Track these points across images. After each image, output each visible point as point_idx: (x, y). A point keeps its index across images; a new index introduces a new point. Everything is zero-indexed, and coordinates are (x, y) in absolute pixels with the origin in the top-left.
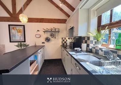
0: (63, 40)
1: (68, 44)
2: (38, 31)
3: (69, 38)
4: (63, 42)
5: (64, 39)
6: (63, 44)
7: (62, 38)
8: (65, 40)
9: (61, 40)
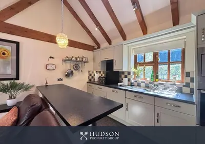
0: (90, 75)
1: (96, 80)
2: (51, 57)
3: (97, 72)
4: (90, 77)
5: (91, 73)
6: (90, 80)
7: (89, 71)
8: (93, 75)
9: (87, 75)
